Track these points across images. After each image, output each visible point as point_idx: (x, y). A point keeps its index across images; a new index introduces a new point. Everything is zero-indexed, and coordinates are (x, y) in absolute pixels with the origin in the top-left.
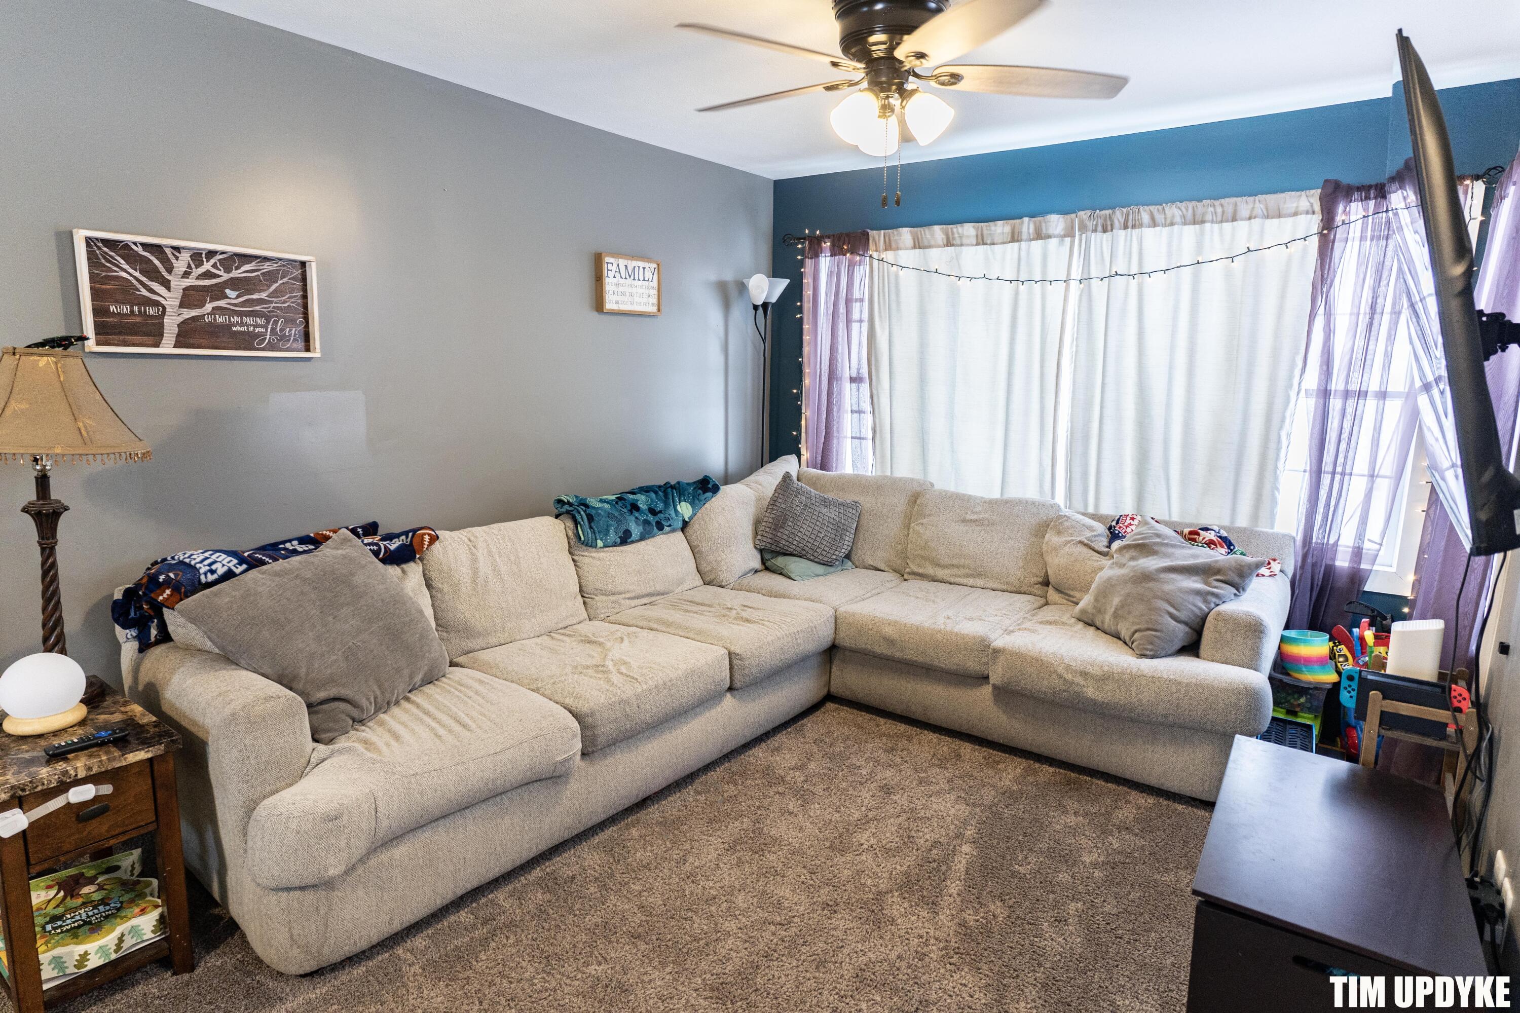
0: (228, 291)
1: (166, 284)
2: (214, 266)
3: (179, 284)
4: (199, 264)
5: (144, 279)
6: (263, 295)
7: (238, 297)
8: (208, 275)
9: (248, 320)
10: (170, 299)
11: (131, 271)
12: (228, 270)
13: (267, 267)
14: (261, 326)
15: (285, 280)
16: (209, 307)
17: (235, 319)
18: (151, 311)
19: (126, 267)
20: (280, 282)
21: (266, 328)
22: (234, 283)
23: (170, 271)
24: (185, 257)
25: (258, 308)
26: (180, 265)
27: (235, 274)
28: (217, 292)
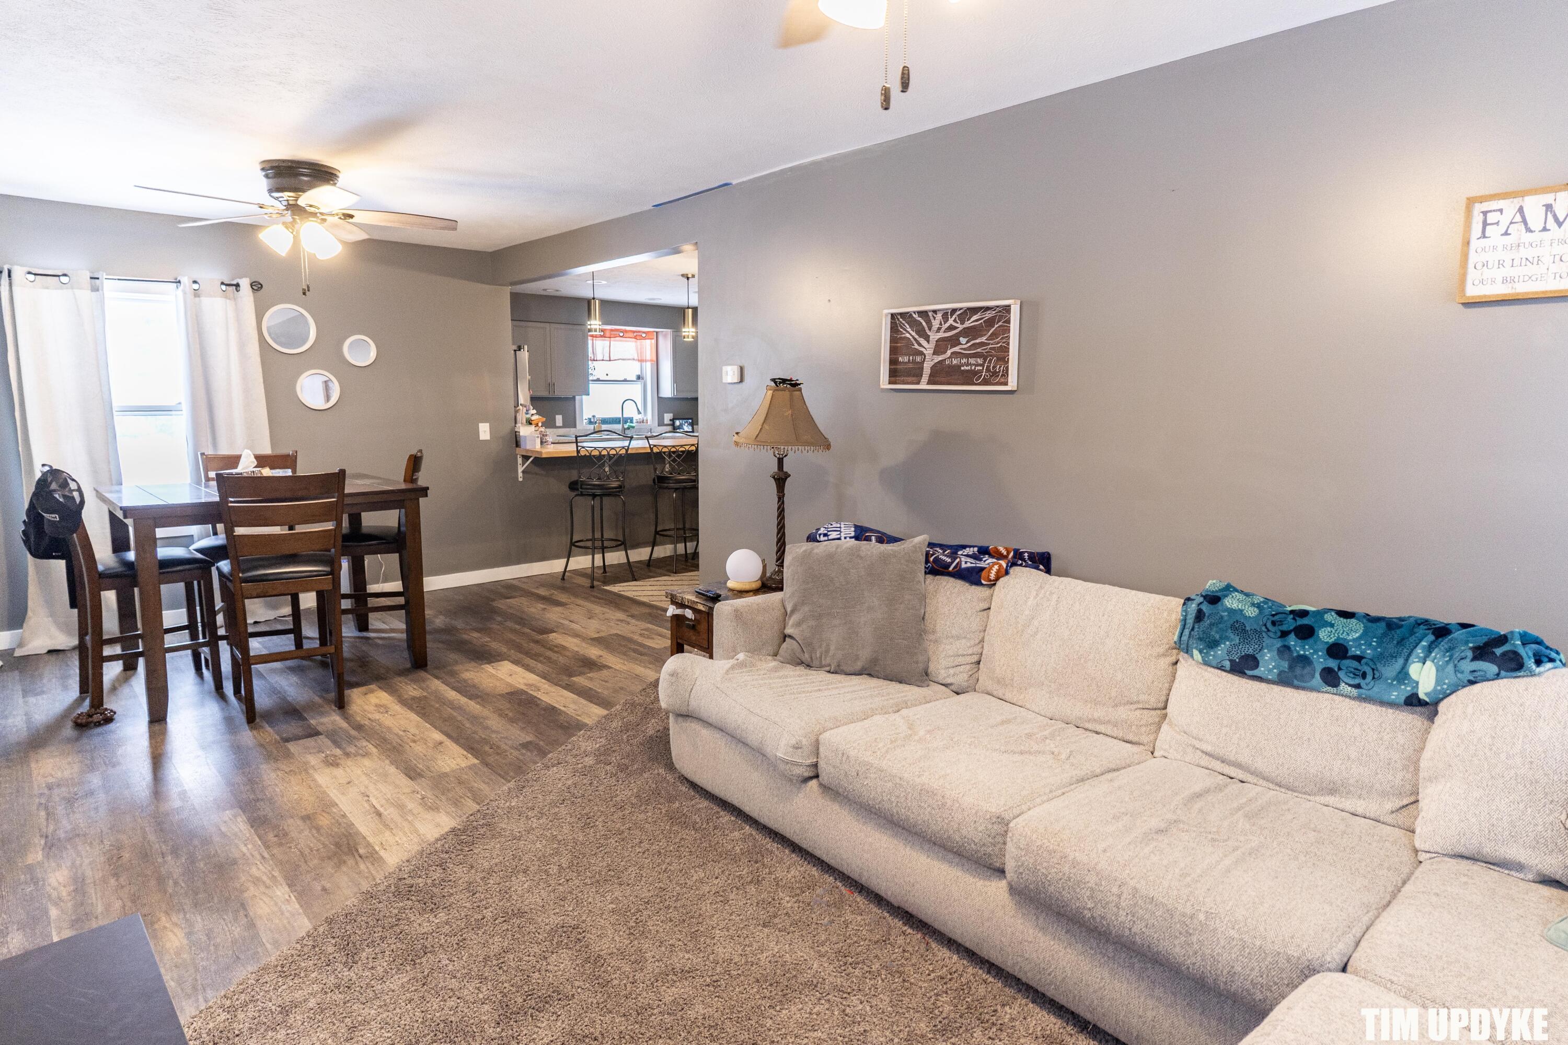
0: (961, 339)
1: (927, 339)
2: (955, 321)
3: (934, 337)
4: (946, 320)
5: (917, 337)
6: (983, 339)
7: (967, 342)
8: (951, 328)
9: (972, 361)
10: (928, 348)
11: (911, 332)
12: (962, 323)
13: (988, 315)
14: (980, 365)
15: (1000, 323)
16: (949, 352)
17: (964, 361)
18: (918, 359)
19: (909, 330)
20: (996, 326)
21: (982, 365)
22: (967, 332)
23: (930, 330)
24: (939, 316)
25: (979, 350)
26: (936, 324)
27: (967, 324)
28: (954, 341)
